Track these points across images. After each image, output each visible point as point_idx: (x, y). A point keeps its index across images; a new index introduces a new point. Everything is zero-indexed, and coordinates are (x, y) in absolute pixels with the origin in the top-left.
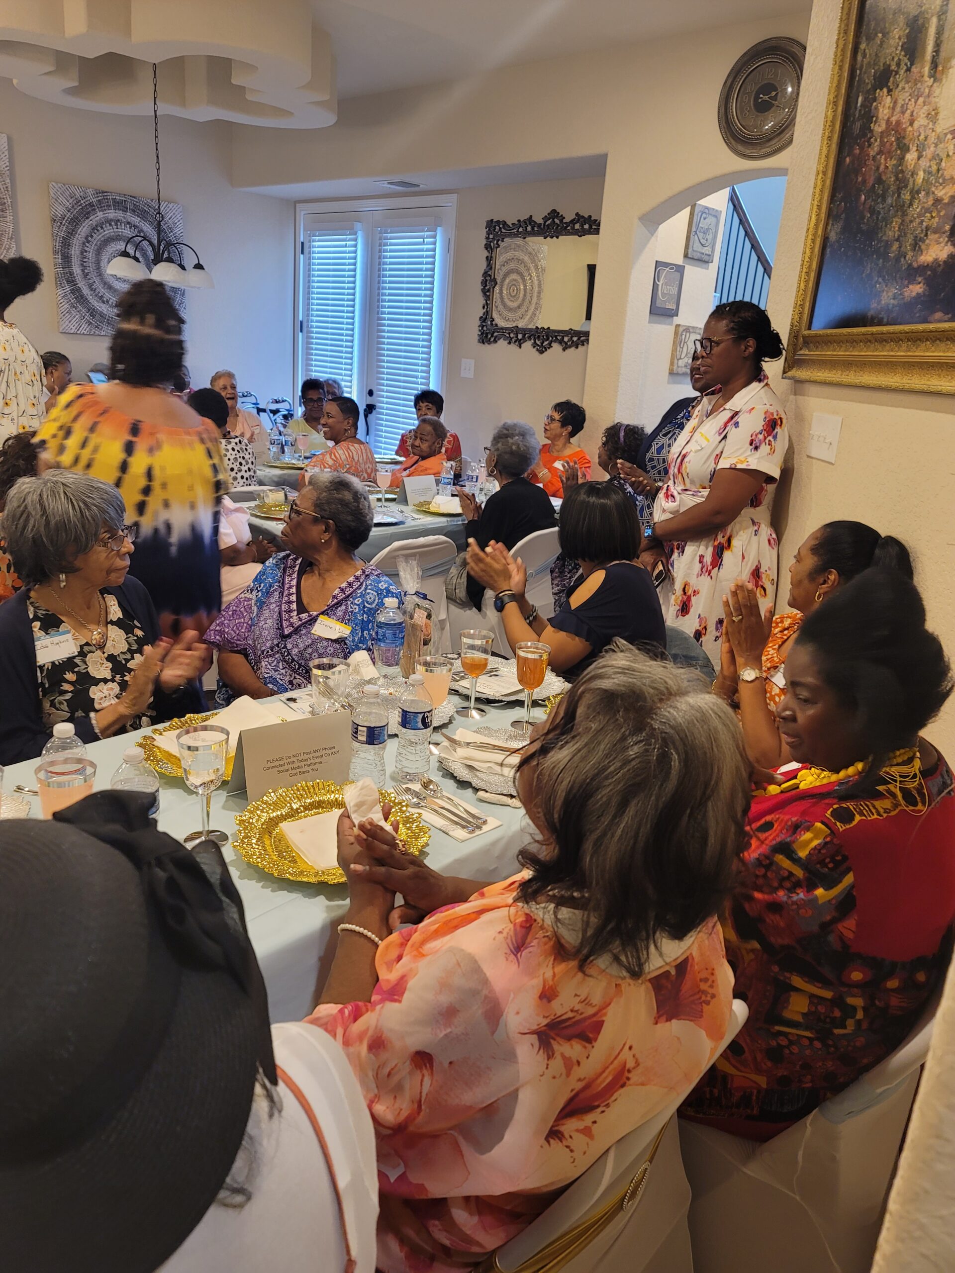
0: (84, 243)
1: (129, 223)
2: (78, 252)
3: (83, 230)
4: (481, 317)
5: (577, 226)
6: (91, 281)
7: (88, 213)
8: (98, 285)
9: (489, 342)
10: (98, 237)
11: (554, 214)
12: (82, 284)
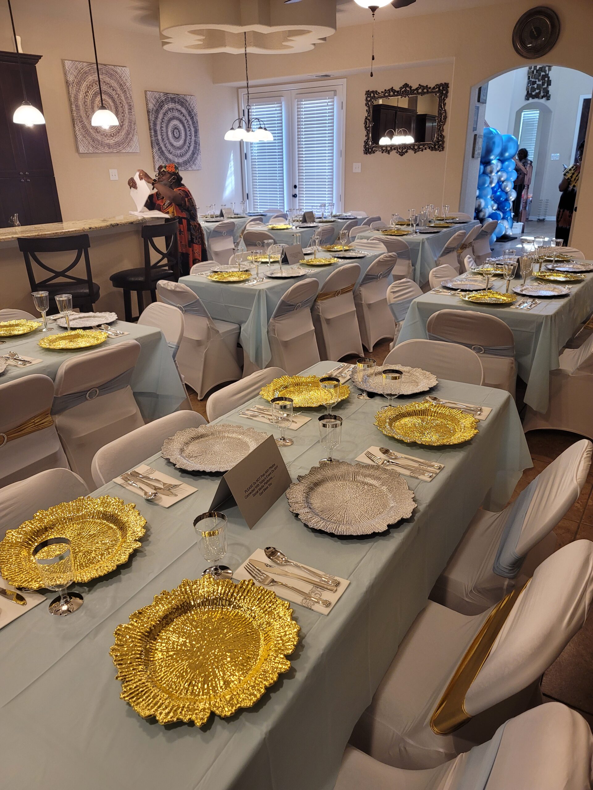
0: (161, 123)
1: (177, 109)
2: (159, 128)
3: (161, 116)
4: (365, 141)
5: (420, 91)
6: (165, 143)
7: (162, 106)
8: (168, 145)
9: (370, 153)
10: (166, 119)
11: (406, 85)
12: (162, 145)
